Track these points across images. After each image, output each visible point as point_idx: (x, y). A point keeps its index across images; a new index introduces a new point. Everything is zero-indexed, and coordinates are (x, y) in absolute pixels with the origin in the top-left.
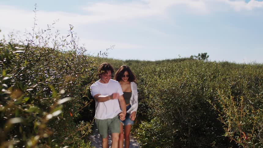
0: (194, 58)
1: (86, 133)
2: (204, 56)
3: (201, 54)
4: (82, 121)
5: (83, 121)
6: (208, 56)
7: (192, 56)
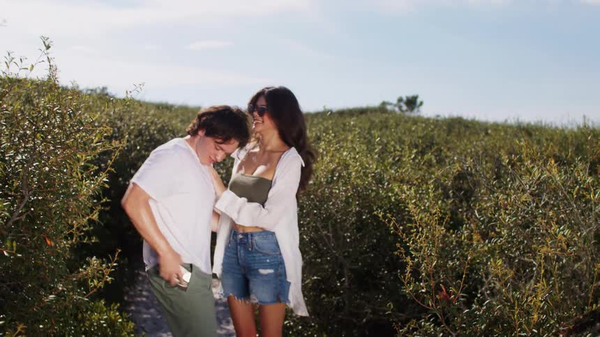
0: (389, 107)
1: (99, 285)
2: (412, 103)
3: (405, 99)
4: (92, 257)
5: (94, 258)
6: (421, 103)
7: (384, 104)
